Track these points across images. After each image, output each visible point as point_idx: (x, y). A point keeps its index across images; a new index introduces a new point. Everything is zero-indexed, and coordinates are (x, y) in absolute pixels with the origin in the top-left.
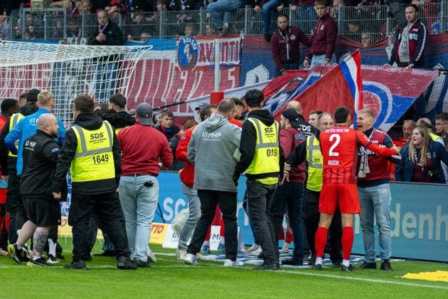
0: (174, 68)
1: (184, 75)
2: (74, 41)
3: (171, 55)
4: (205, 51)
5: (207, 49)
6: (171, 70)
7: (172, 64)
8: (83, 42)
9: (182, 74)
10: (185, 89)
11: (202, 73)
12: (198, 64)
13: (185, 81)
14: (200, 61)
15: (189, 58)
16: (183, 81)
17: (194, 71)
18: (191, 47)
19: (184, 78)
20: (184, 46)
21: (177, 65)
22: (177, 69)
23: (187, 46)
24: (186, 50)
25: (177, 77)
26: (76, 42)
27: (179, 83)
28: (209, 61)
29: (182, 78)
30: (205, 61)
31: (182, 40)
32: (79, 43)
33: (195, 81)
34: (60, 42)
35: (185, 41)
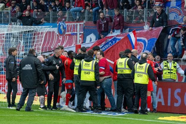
0: (57, 35)
1: (61, 38)
2: (14, 24)
3: (56, 30)
4: (69, 27)
5: (70, 27)
6: (56, 36)
7: (56, 33)
8: (18, 24)
9: (60, 37)
10: (61, 43)
11: (68, 36)
12: (66, 33)
13: (61, 40)
14: (67, 32)
15: (63, 31)
16: (60, 40)
17: (65, 36)
18: (63, 26)
19: (61, 39)
20: (61, 26)
21: (57, 33)
22: (58, 35)
23: (62, 26)
24: (61, 28)
25: (58, 38)
26: (15, 24)
27: (59, 41)
28: (71, 32)
29: (60, 39)
30: (69, 32)
31: (59, 23)
32: (16, 25)
33: (65, 40)
34: (9, 24)
35: (61, 24)
